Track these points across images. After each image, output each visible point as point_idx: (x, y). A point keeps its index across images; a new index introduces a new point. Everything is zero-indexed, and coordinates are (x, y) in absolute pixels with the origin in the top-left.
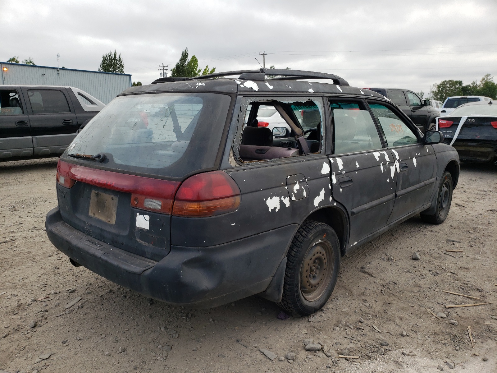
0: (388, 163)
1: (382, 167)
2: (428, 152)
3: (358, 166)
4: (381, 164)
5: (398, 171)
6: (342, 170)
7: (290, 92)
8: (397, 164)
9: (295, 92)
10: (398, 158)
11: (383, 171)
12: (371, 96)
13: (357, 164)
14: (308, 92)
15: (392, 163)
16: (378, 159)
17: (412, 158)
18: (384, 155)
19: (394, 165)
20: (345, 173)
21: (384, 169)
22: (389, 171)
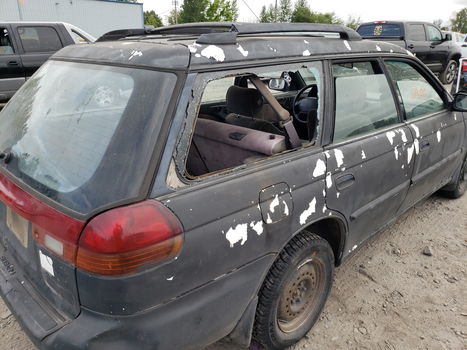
0: (405, 144)
1: (396, 152)
2: (456, 119)
3: (364, 157)
4: (396, 148)
5: (417, 152)
6: (342, 166)
7: (274, 58)
8: (416, 143)
9: (282, 57)
10: (418, 135)
11: (397, 157)
12: (390, 52)
13: (363, 154)
14: (302, 55)
15: (410, 143)
16: (391, 141)
17: (435, 132)
18: (400, 134)
19: (413, 146)
20: (346, 169)
21: (399, 154)
22: (405, 154)
